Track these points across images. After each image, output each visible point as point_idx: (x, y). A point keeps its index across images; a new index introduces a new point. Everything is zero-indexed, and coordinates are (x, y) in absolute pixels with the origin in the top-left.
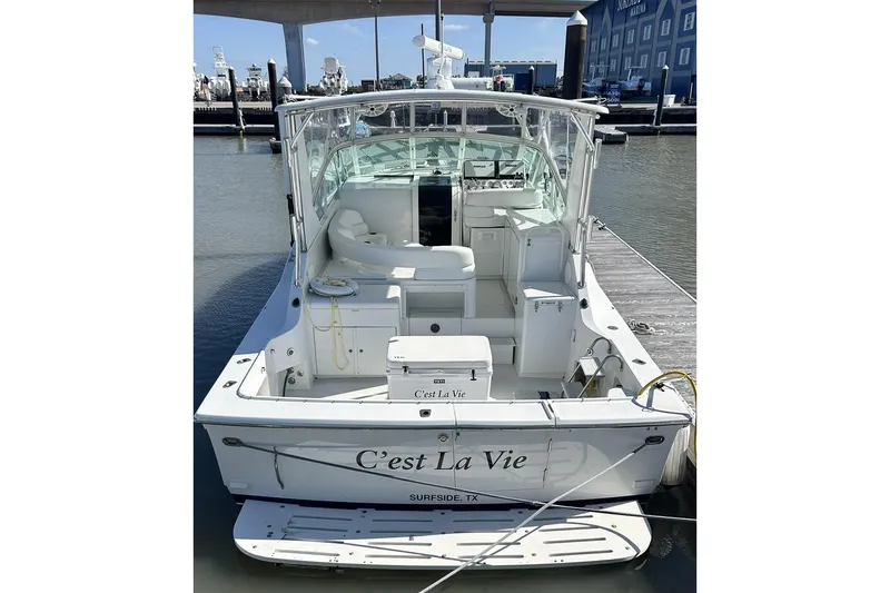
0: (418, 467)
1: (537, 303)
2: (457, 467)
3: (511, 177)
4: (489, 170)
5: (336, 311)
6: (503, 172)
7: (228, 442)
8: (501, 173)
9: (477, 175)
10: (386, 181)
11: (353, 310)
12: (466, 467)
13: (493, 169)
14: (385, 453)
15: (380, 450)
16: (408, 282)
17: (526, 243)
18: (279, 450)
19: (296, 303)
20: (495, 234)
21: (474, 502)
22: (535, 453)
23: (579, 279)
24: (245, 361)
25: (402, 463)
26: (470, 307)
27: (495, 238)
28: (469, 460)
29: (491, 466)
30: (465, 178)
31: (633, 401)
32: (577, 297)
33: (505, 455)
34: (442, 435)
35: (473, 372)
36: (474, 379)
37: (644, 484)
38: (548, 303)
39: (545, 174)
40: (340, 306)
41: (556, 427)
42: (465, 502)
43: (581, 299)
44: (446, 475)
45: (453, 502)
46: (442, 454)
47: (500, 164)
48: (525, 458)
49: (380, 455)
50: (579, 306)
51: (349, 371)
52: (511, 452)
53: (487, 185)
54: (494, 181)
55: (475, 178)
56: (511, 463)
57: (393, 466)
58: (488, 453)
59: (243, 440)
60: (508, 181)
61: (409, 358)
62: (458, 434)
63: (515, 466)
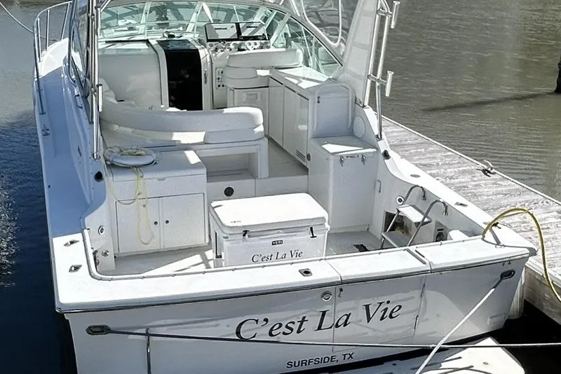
0: (299, 332)
1: (342, 157)
2: (337, 326)
3: (255, 38)
4: (232, 32)
5: (141, 181)
6: (244, 34)
7: (93, 331)
8: (243, 35)
9: (220, 37)
10: (119, 46)
11: (159, 180)
12: (345, 324)
13: (235, 31)
14: (266, 320)
15: (261, 318)
16: (201, 147)
17: (316, 101)
18: (152, 331)
19: (99, 177)
20: (259, 94)
21: (351, 361)
22: (409, 300)
23: (376, 132)
24: (72, 243)
25: (283, 329)
26: (263, 167)
27: (259, 98)
28: (348, 316)
29: (369, 319)
30: (208, 41)
31: (483, 239)
32: (378, 149)
33: (383, 307)
34: (325, 293)
35: (311, 229)
36: (313, 237)
37: (495, 320)
38: (352, 156)
39: (286, 34)
40: (146, 176)
41: (432, 271)
42: (342, 362)
43: (382, 151)
44: (325, 335)
45: (330, 364)
46: (324, 313)
47: (241, 25)
48: (400, 307)
49: (262, 322)
50: (381, 157)
51: (154, 246)
52: (388, 302)
53: (232, 46)
54: (238, 42)
55: (219, 40)
56: (388, 313)
57: (273, 333)
58: (367, 307)
59: (111, 326)
60: (252, 42)
61: (246, 221)
62: (341, 290)
63: (391, 317)
